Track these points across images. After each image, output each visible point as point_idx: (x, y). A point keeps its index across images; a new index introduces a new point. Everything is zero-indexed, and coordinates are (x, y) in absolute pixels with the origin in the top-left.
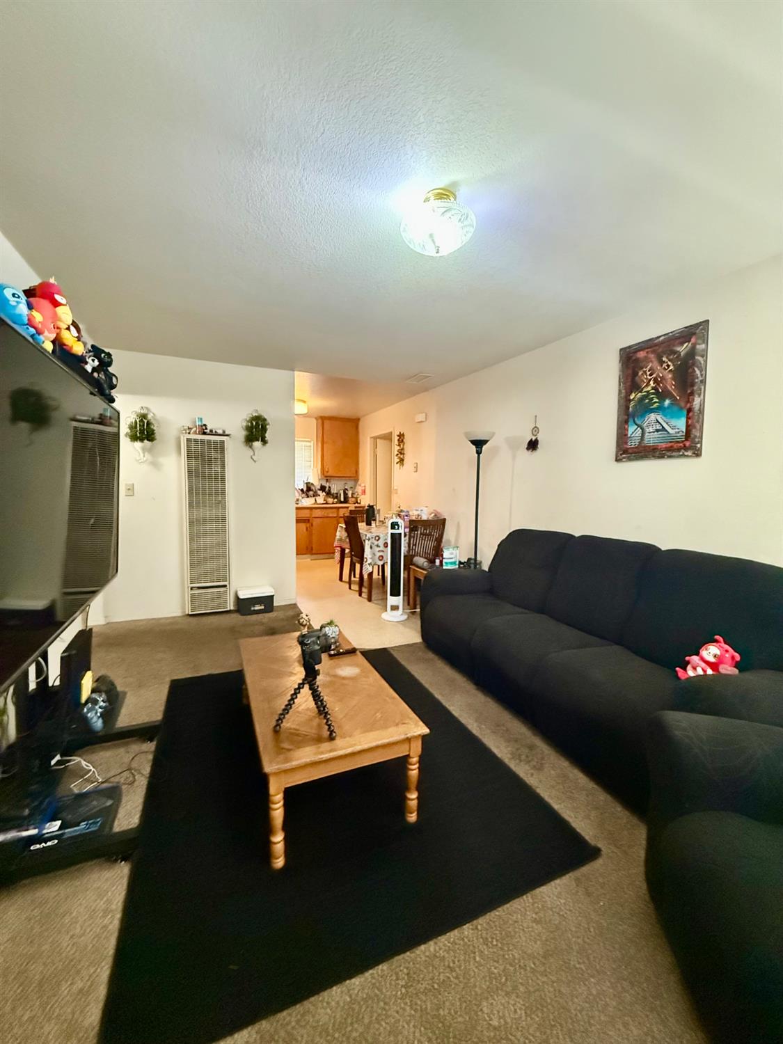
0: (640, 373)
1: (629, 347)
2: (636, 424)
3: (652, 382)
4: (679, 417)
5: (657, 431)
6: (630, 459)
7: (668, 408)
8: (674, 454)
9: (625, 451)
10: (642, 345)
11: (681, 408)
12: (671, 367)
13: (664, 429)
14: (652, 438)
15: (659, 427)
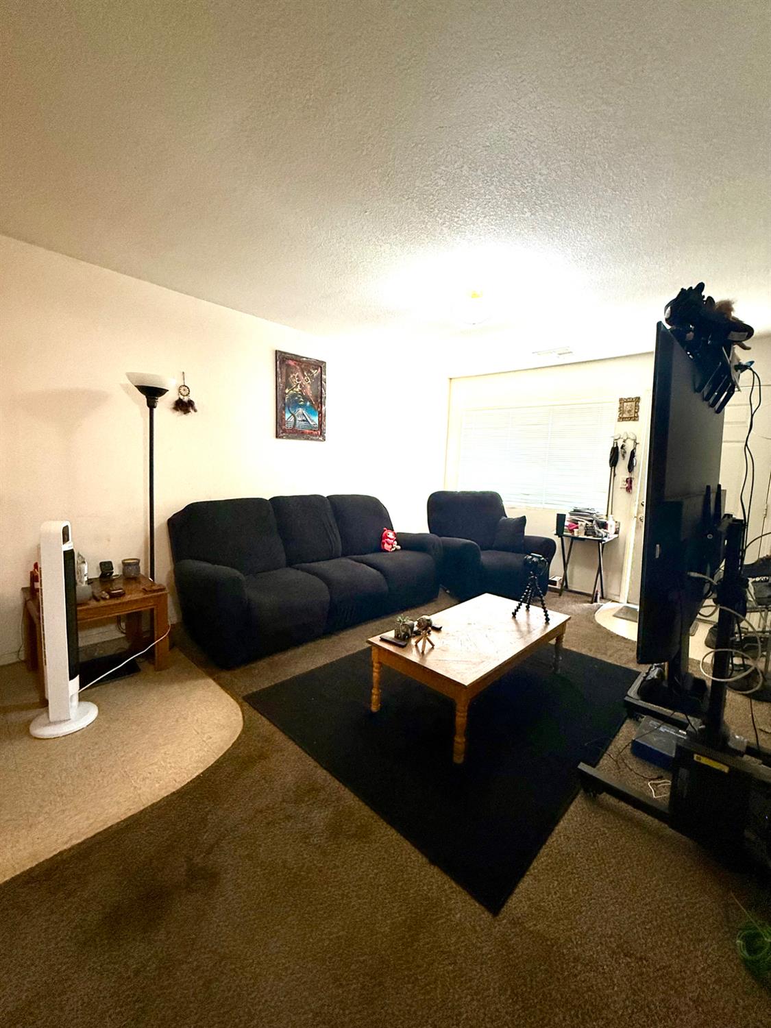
0: (292, 376)
1: (285, 353)
2: (291, 413)
3: (299, 386)
4: (315, 415)
5: (304, 421)
6: (288, 438)
7: (309, 407)
8: (314, 438)
9: (284, 431)
10: (293, 357)
11: (315, 410)
12: (309, 381)
13: (307, 421)
14: (300, 425)
15: (304, 418)
